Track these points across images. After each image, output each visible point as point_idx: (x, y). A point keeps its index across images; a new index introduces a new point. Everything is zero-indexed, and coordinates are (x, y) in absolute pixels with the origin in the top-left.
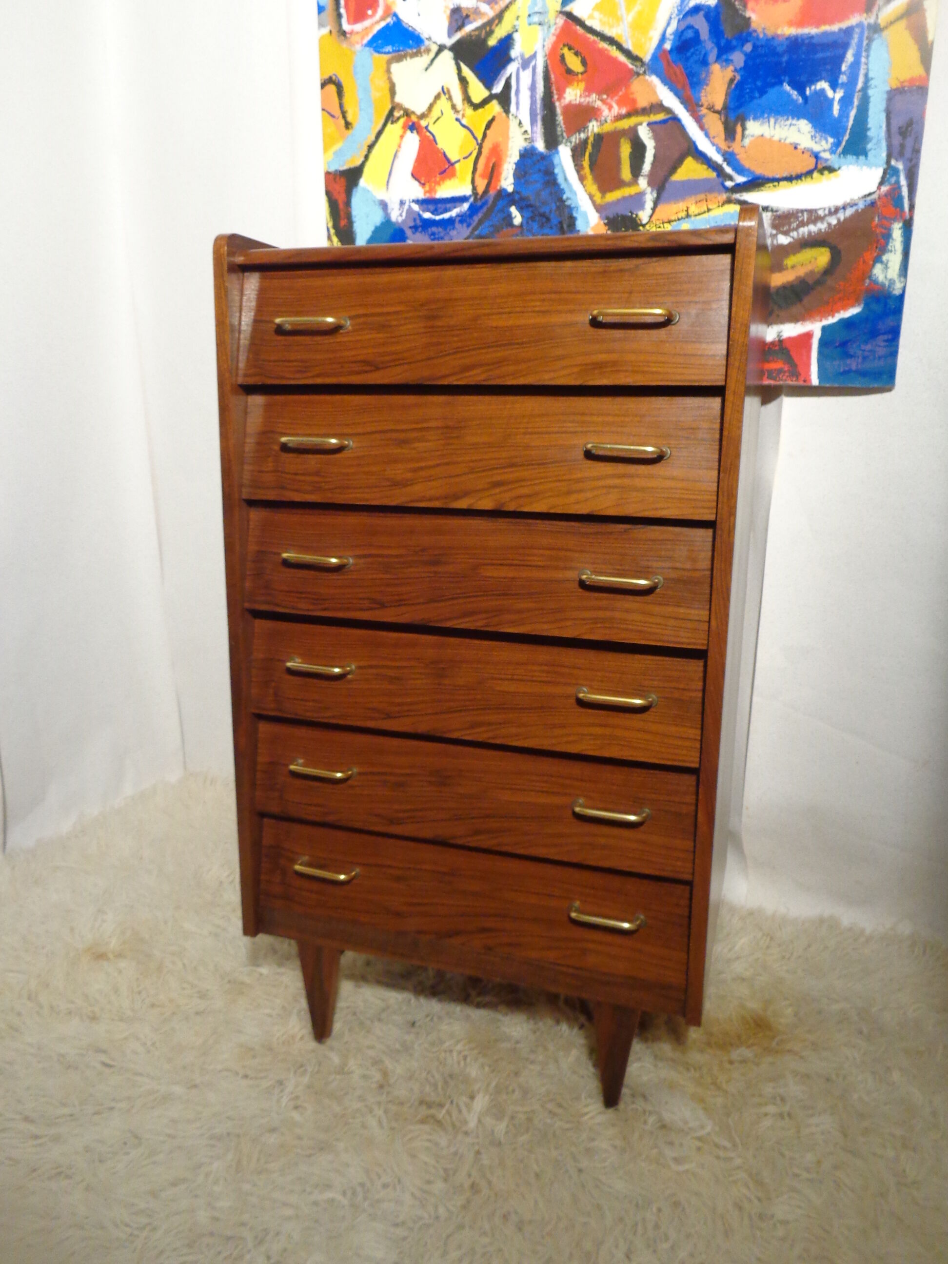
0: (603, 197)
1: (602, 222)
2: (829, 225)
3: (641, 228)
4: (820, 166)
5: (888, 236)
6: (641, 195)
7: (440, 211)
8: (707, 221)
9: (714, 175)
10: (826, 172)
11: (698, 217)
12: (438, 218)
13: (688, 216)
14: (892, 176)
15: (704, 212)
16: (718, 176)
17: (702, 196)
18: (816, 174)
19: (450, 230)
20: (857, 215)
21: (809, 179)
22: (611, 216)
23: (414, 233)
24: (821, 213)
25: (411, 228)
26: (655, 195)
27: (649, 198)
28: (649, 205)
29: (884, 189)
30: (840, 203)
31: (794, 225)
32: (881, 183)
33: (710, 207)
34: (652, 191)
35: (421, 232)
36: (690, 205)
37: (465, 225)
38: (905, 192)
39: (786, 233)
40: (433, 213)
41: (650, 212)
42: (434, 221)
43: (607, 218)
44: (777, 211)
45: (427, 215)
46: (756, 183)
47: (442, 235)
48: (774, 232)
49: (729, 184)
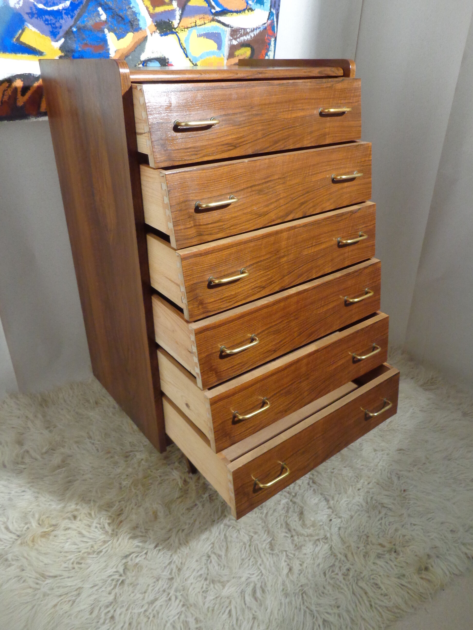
0: (154, 9)
1: (153, 24)
2: (251, 36)
3: (174, 30)
4: (248, 8)
5: (270, 44)
6: (173, 11)
7: (49, 4)
8: (204, 29)
9: (207, 5)
10: (250, 11)
11: (200, 27)
12: (49, 9)
13: (196, 26)
14: (271, 16)
15: (203, 25)
16: (209, 6)
17: (202, 16)
18: (246, 11)
19: (59, 19)
20: (260, 33)
21: (244, 13)
22: (158, 21)
23: (31, 18)
24: (248, 30)
25: (28, 14)
26: (181, 12)
27: (178, 13)
28: (178, 17)
29: (269, 22)
30: (255, 27)
31: (239, 35)
32: (268, 19)
33: (205, 22)
34: (179, 10)
35: (37, 18)
36: (197, 20)
37: (69, 16)
38: (275, 23)
39: (235, 39)
40: (45, 5)
41: (179, 21)
42: (47, 10)
43: (156, 22)
44: (232, 28)
45: (41, 6)
46: (224, 12)
47: (54, 21)
48: (231, 38)
49: (213, 11)
